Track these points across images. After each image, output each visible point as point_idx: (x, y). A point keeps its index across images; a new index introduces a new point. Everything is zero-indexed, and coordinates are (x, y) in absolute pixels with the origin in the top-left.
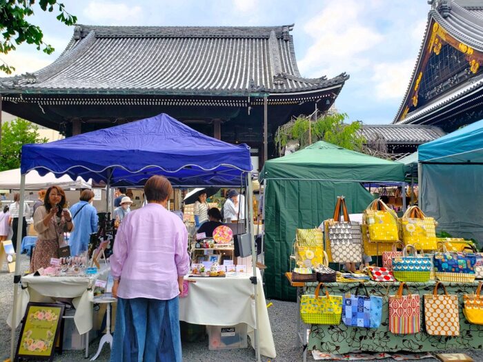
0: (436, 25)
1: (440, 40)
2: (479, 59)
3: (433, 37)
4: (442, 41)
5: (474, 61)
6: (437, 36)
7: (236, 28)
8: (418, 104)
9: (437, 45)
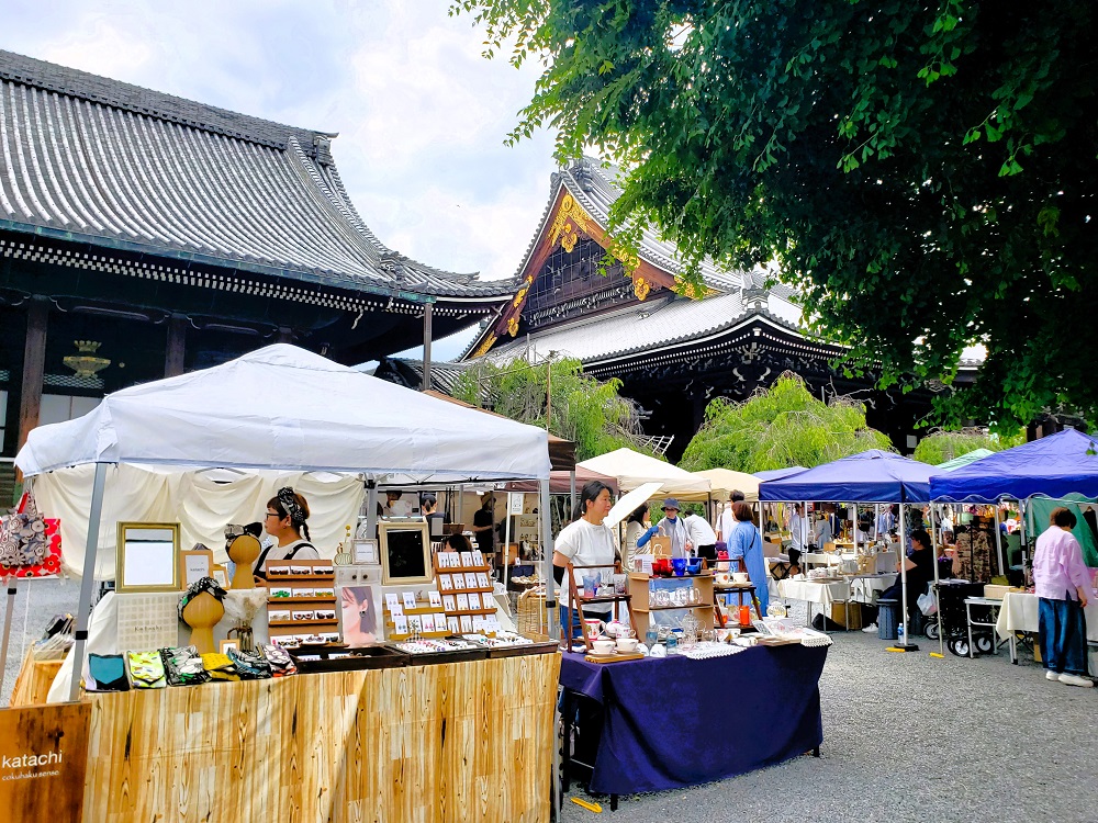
0: (567, 199)
1: (576, 228)
2: (651, 278)
3: (561, 219)
4: (580, 231)
5: (641, 280)
6: (569, 220)
7: (207, 108)
8: (518, 333)
9: (569, 235)
